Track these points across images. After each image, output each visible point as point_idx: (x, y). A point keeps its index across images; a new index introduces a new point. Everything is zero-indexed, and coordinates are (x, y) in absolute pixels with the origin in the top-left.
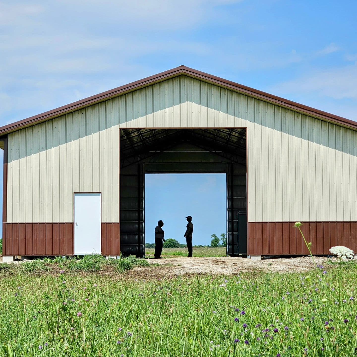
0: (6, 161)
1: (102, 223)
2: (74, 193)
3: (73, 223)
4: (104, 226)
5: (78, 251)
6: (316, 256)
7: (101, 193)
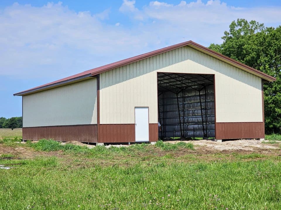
0: (98, 88)
1: (149, 124)
2: (135, 107)
3: (135, 124)
4: (151, 125)
5: (137, 139)
6: (245, 139)
7: (148, 107)
